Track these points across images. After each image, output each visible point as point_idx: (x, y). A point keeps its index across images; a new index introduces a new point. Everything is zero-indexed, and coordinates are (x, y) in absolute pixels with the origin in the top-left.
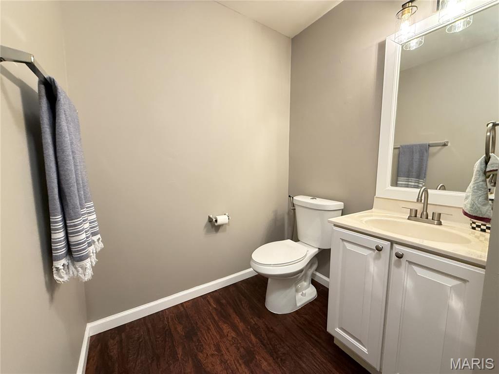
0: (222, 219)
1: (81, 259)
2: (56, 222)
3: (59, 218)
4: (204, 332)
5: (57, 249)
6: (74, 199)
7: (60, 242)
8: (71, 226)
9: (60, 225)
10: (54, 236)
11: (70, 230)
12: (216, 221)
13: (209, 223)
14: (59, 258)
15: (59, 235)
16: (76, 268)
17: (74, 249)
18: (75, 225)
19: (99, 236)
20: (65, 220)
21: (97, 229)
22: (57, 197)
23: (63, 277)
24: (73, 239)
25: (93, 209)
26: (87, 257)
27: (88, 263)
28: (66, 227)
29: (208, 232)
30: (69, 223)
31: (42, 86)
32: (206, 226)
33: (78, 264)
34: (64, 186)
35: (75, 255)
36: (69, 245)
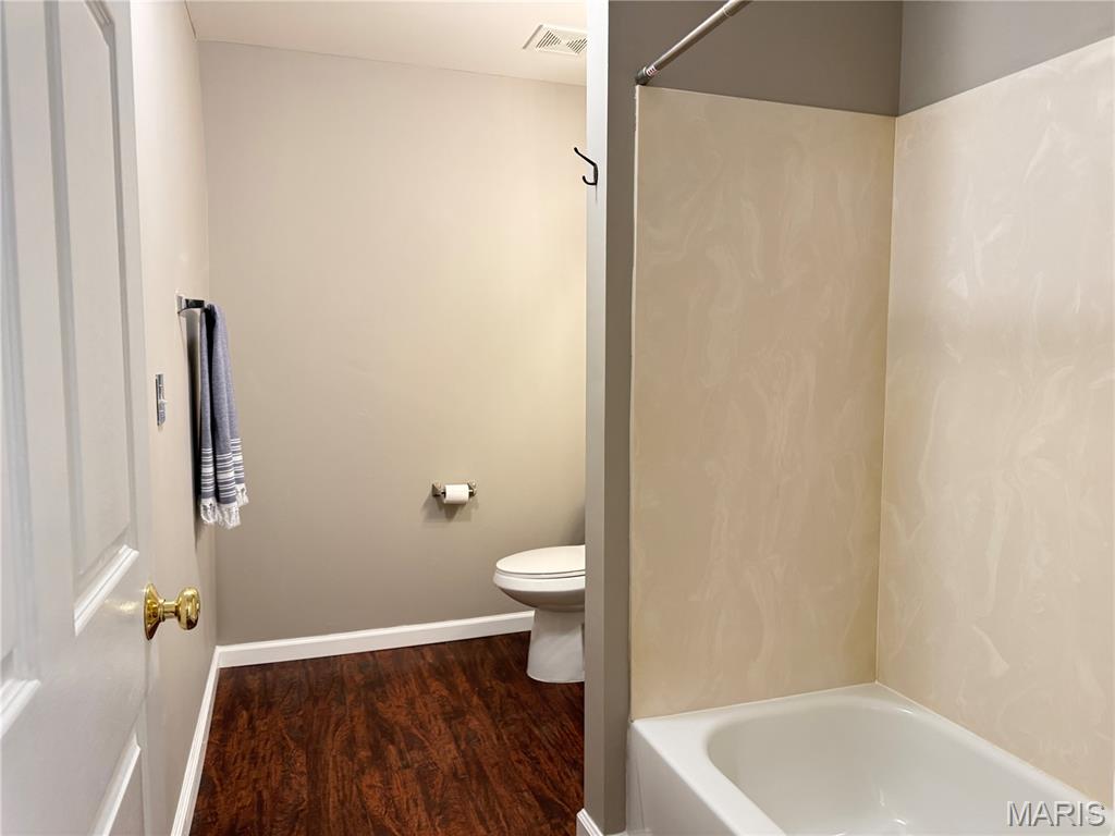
0: (457, 492)
1: (229, 501)
2: (207, 455)
3: (209, 450)
4: (397, 686)
5: (205, 485)
6: (226, 431)
7: (209, 477)
8: (221, 461)
9: (210, 459)
10: (204, 470)
11: (219, 465)
12: (444, 493)
13: (432, 498)
14: (207, 496)
15: (208, 470)
16: (222, 512)
17: (222, 487)
18: (225, 461)
19: (243, 486)
20: (214, 454)
21: (242, 475)
22: (209, 428)
23: (209, 519)
24: (221, 477)
25: (239, 448)
26: (233, 499)
27: (234, 506)
28: (215, 462)
29: (431, 516)
30: (219, 458)
31: (204, 314)
32: (426, 504)
33: (224, 507)
34: (217, 416)
35: (222, 495)
36: (216, 483)
